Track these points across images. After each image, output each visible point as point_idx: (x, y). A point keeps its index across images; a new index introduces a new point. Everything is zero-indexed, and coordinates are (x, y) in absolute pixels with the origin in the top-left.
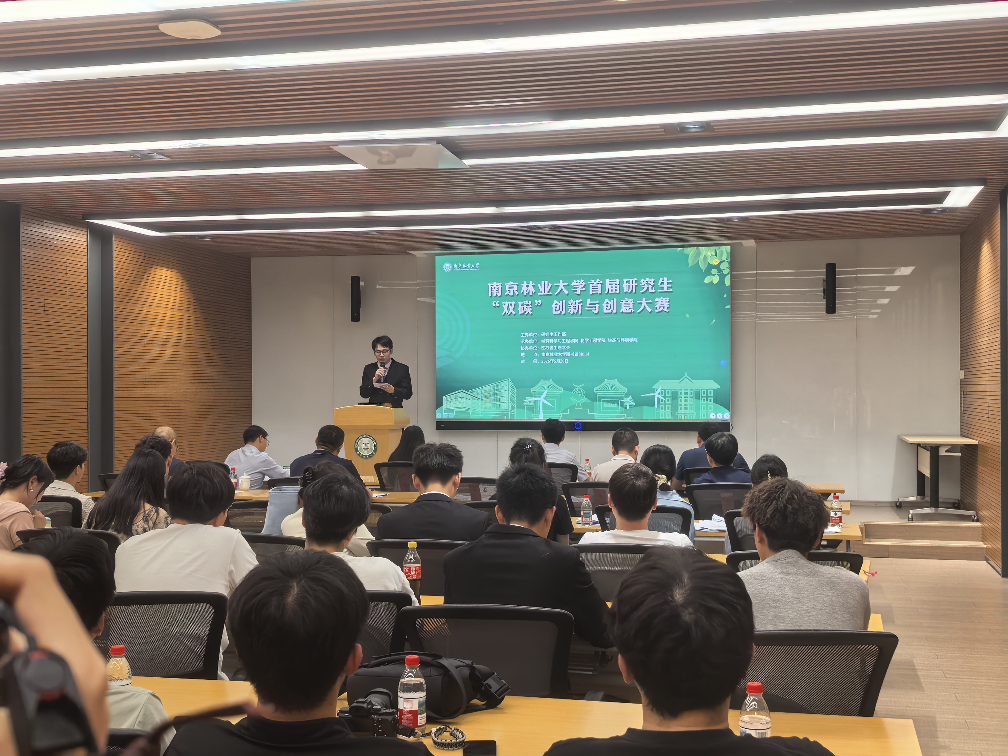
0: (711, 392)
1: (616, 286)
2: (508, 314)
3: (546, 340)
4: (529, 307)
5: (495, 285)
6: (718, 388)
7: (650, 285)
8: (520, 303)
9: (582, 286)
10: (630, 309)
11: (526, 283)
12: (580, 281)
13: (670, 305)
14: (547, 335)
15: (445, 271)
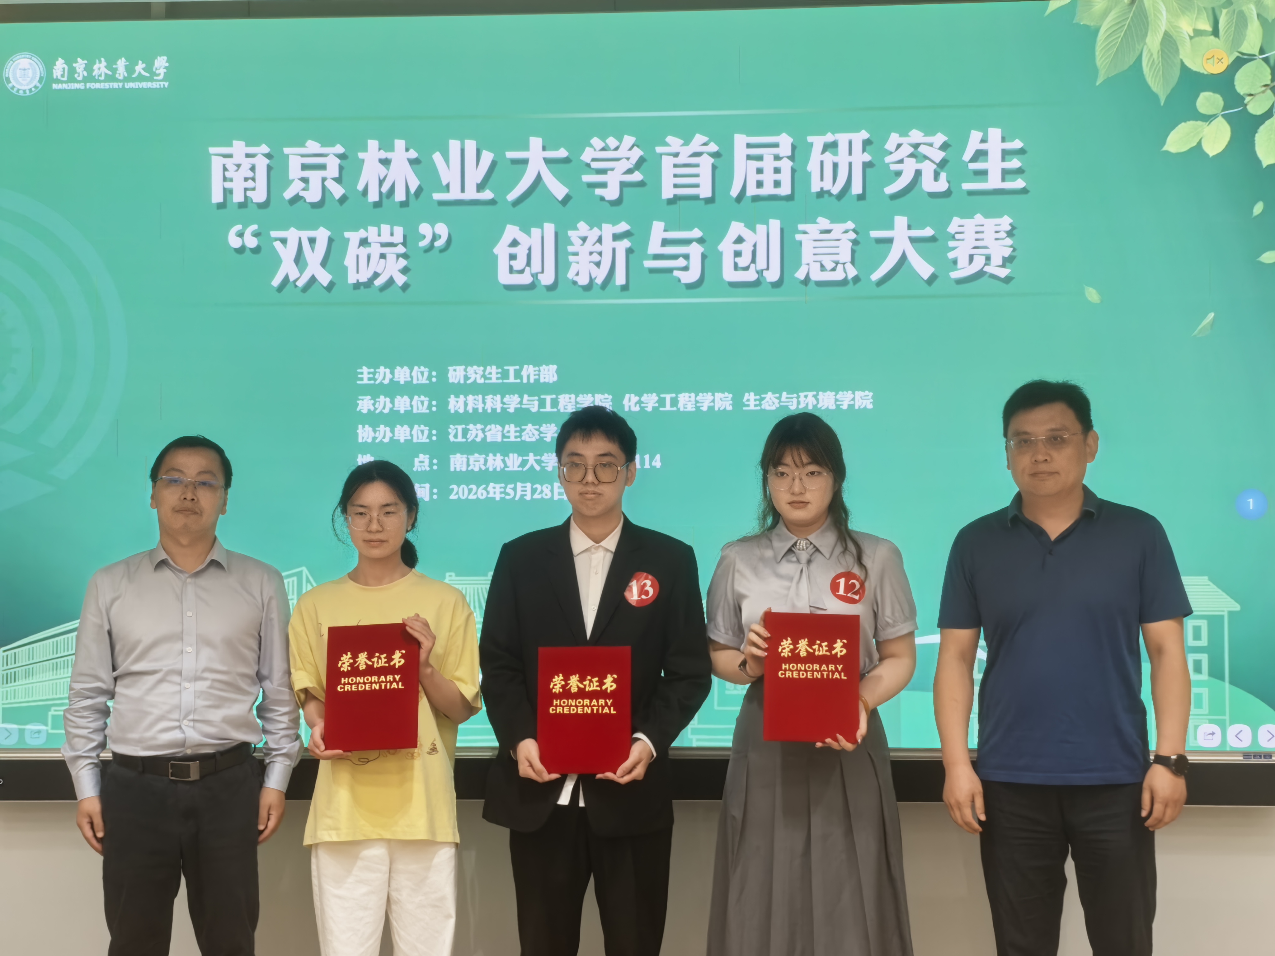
0: (1197, 630)
1: (778, 164)
2: (297, 283)
3: (470, 398)
4: (395, 256)
5: (239, 157)
6: (1231, 613)
7: (927, 161)
8: (354, 237)
9: (629, 165)
10: (839, 265)
11: (380, 149)
12: (620, 140)
13: (1014, 250)
14: (473, 377)
15: (15, 89)
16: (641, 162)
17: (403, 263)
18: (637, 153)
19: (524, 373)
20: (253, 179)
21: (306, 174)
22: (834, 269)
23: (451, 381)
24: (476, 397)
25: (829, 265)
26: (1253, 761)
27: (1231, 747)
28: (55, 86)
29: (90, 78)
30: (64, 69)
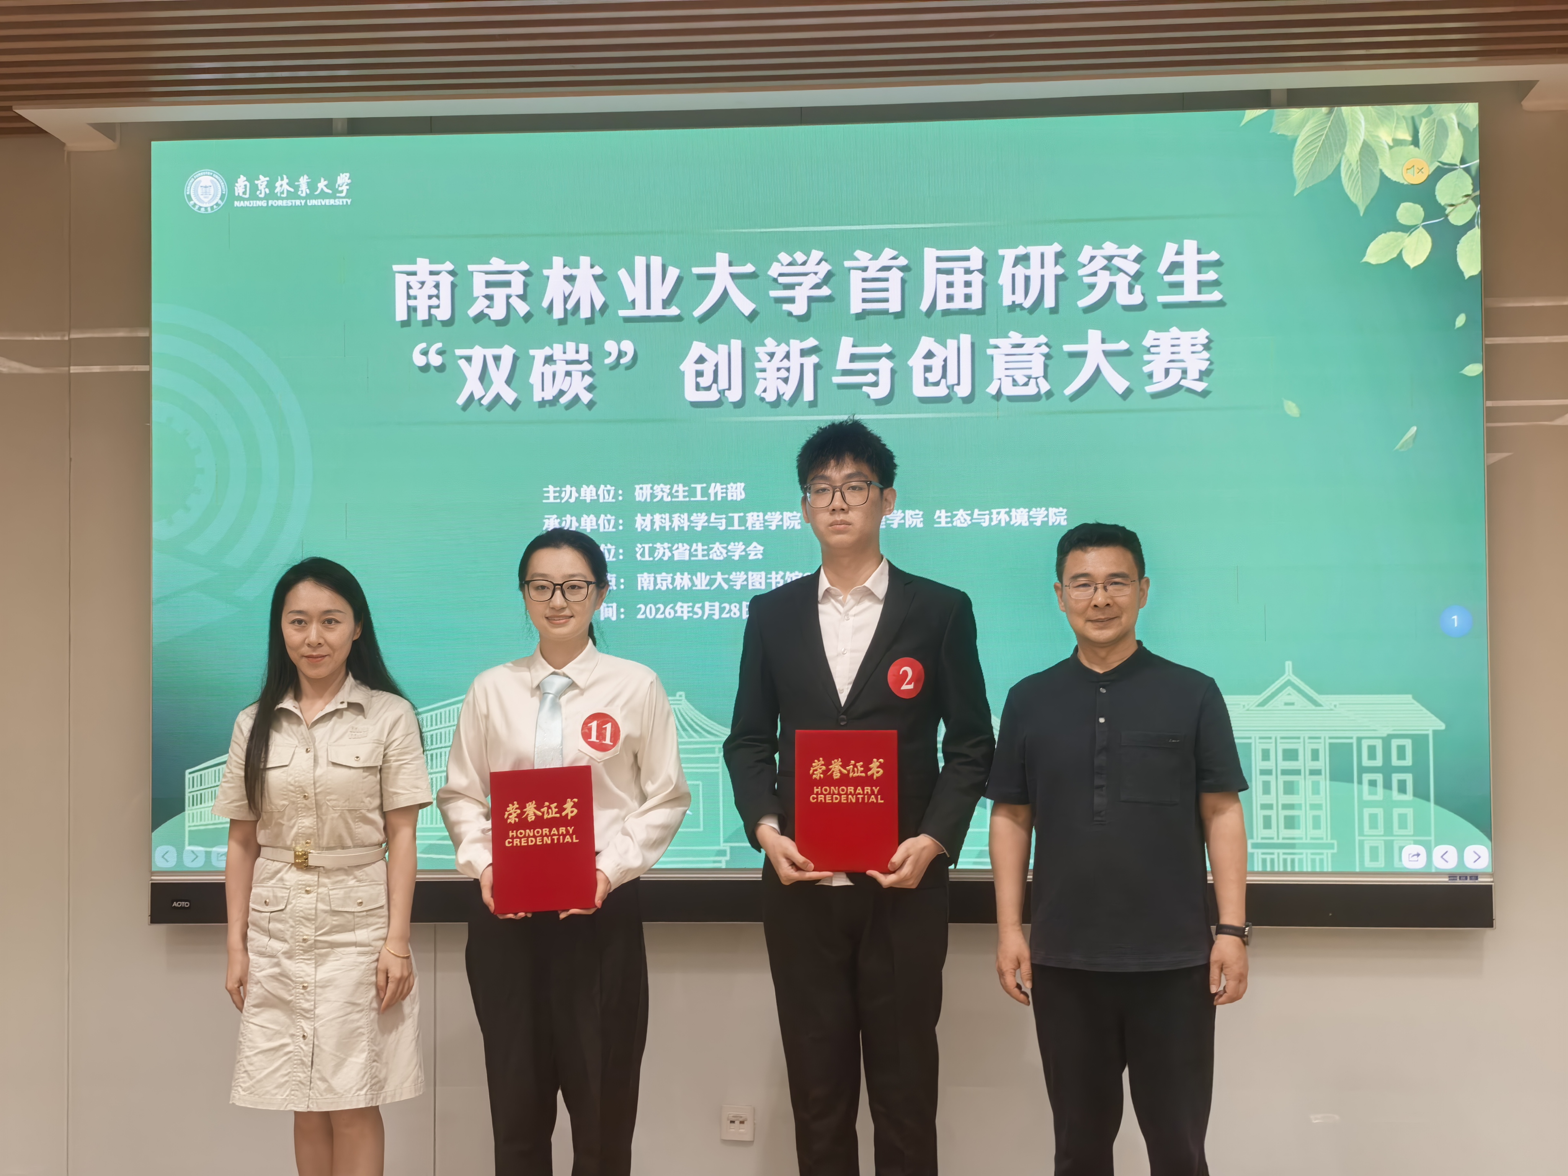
0: (1401, 750)
1: (968, 277)
2: (482, 402)
3: (657, 517)
4: (580, 374)
5: (423, 275)
6: (1435, 732)
7: (1121, 274)
8: (539, 355)
9: (817, 280)
10: (1031, 380)
11: (564, 266)
12: (808, 255)
13: (1211, 363)
14: (660, 495)
15: (197, 207)
16: (829, 276)
17: (588, 380)
18: (825, 268)
19: (711, 491)
20: (438, 297)
21: (490, 291)
22: (1026, 384)
23: (637, 499)
24: (663, 516)
25: (1022, 380)
26: (1459, 882)
27: (1436, 868)
28: (237, 204)
29: (272, 195)
30: (245, 186)
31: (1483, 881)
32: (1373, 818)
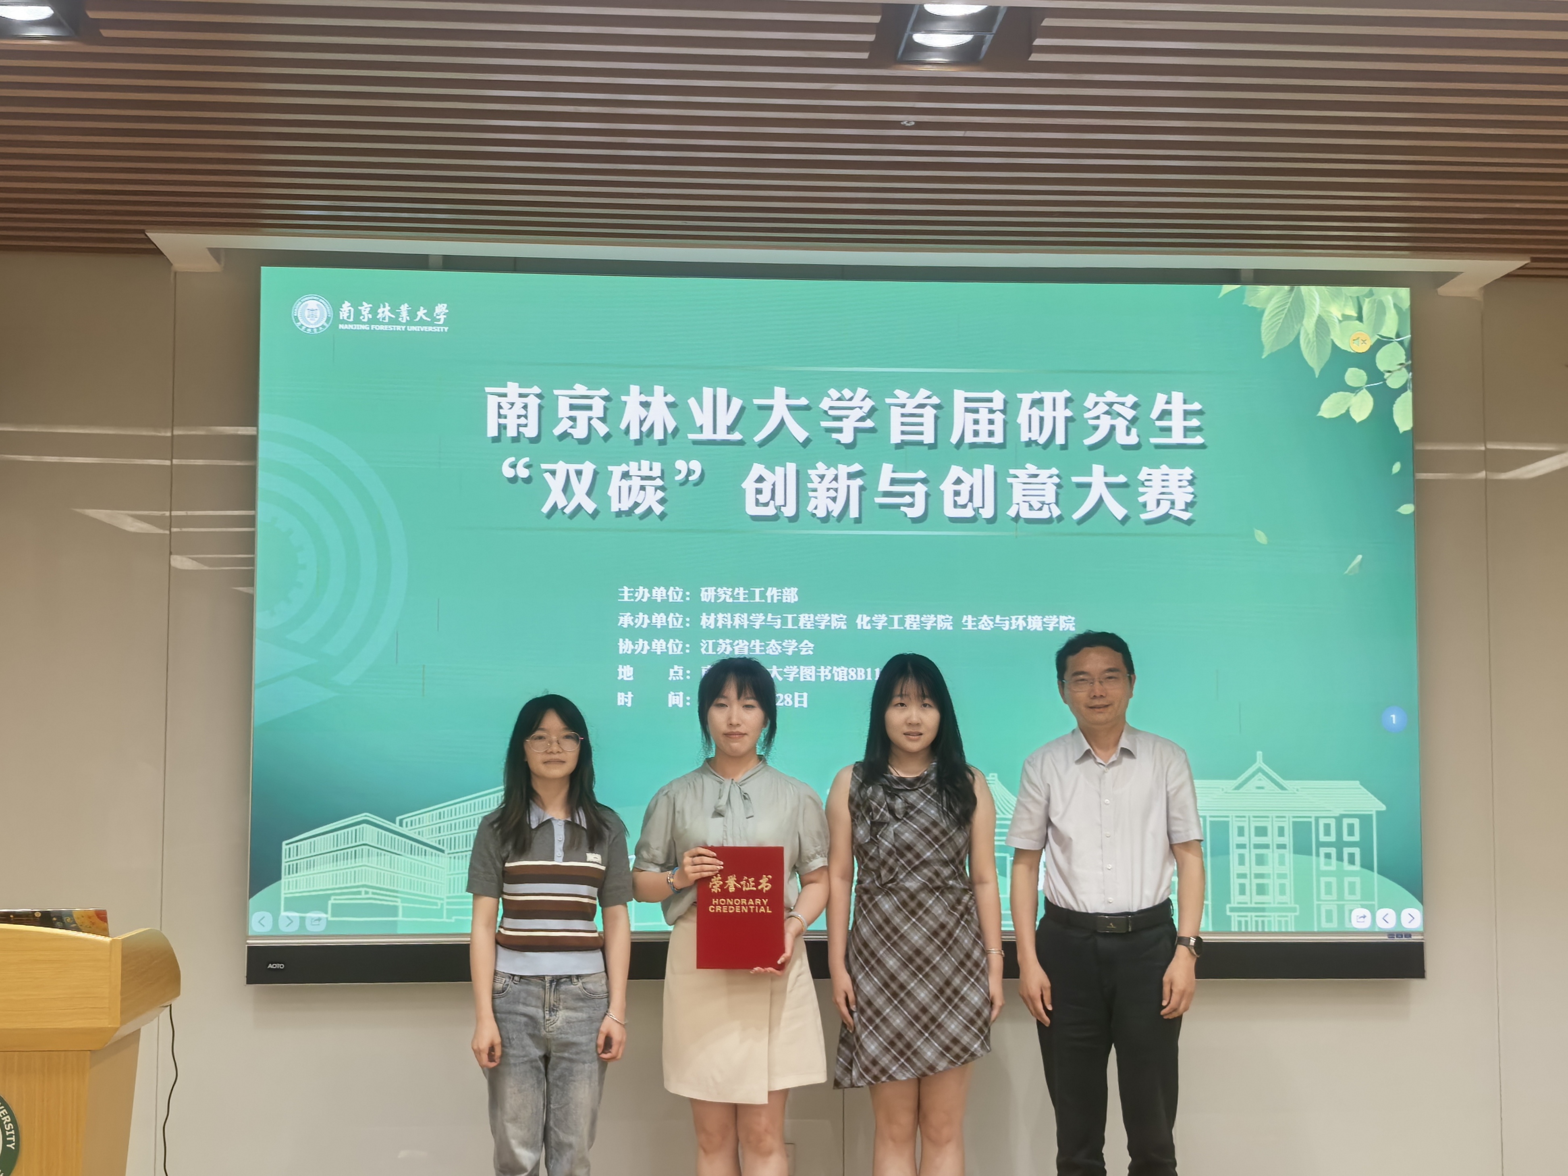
0: (1351, 827)
1: (991, 416)
2: (565, 511)
3: (720, 616)
4: (653, 488)
5: (513, 396)
6: (1378, 813)
7: (1120, 418)
8: (617, 471)
9: (859, 413)
10: (1045, 506)
11: (641, 393)
12: (854, 391)
13: (1195, 497)
14: (723, 596)
15: (304, 328)
16: (872, 411)
17: (660, 494)
18: (868, 404)
19: (769, 594)
20: (526, 417)
21: (574, 413)
22: (1040, 509)
23: (703, 600)
24: (725, 615)
25: (1037, 506)
26: (1396, 940)
27: (1379, 928)
28: (341, 326)
29: (374, 320)
30: (350, 310)
31: (1415, 938)
32: (1328, 885)
